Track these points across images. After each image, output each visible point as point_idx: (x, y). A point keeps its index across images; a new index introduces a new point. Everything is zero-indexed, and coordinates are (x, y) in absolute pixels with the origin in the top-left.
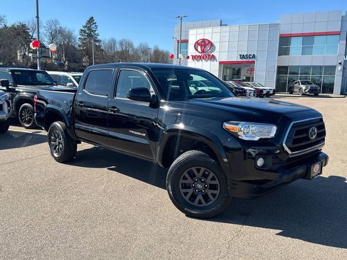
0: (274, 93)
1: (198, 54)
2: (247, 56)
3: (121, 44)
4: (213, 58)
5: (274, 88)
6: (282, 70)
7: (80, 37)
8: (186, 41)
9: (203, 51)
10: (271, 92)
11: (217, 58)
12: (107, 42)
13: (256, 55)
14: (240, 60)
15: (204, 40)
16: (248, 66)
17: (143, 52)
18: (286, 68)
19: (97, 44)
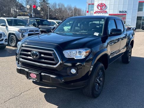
0: (135, 30)
1: (99, 10)
2: (123, 12)
3: (59, 5)
4: (106, 12)
5: (135, 27)
6: (139, 18)
7: (40, 2)
8: (93, 4)
9: (101, 9)
10: (134, 29)
11: (108, 12)
12: (52, 4)
13: (127, 11)
14: (119, 13)
15: (102, 4)
16: (122, 16)
17: (69, 9)
18: (141, 17)
19: (48, 5)
